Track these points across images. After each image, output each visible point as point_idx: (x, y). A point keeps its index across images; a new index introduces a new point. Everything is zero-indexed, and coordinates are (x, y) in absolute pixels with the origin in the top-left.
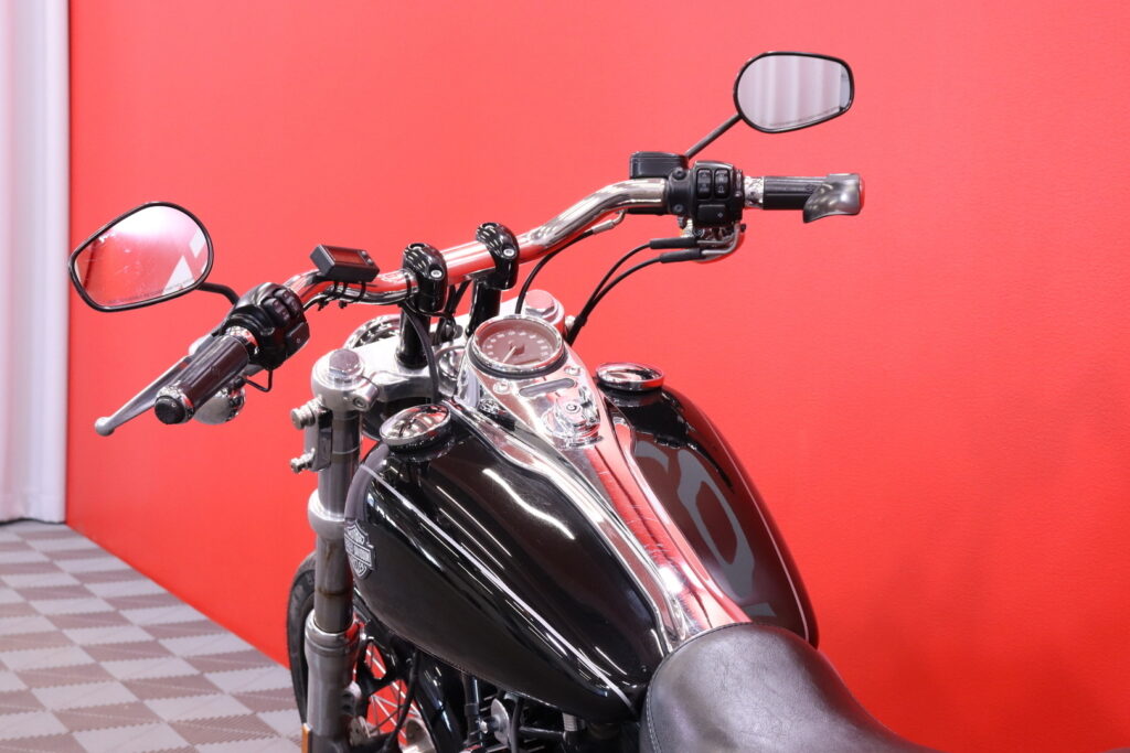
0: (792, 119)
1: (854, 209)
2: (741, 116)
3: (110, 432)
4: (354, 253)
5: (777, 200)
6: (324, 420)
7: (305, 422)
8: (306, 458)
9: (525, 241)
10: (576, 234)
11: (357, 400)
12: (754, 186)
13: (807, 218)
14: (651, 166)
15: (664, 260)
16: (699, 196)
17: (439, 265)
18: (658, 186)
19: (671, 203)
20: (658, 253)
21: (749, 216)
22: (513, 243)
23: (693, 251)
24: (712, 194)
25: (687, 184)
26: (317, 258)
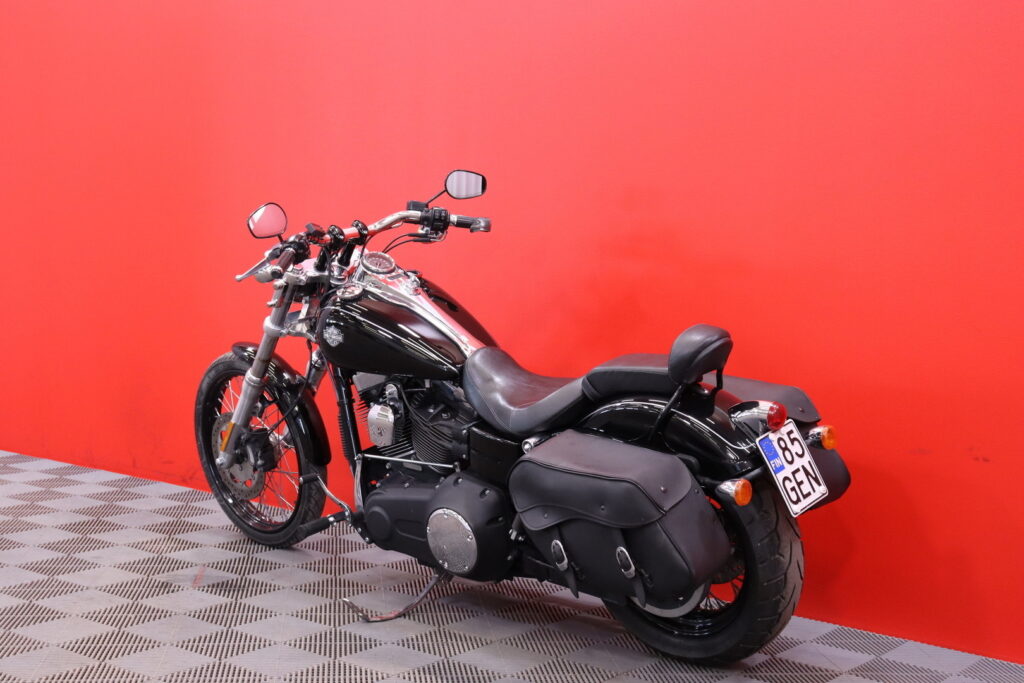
0: (463, 194)
1: (488, 228)
2: (446, 190)
3: (240, 280)
4: (318, 226)
5: (460, 224)
6: (285, 288)
7: (280, 288)
8: (273, 302)
9: (371, 228)
10: (388, 227)
11: (301, 281)
12: (454, 218)
13: (472, 231)
14: (416, 206)
15: (415, 241)
16: (435, 220)
17: (342, 233)
18: (418, 214)
19: (421, 221)
20: (412, 238)
21: (451, 229)
22: (366, 229)
23: (425, 239)
24: (440, 220)
25: (429, 214)
26: (307, 227)
